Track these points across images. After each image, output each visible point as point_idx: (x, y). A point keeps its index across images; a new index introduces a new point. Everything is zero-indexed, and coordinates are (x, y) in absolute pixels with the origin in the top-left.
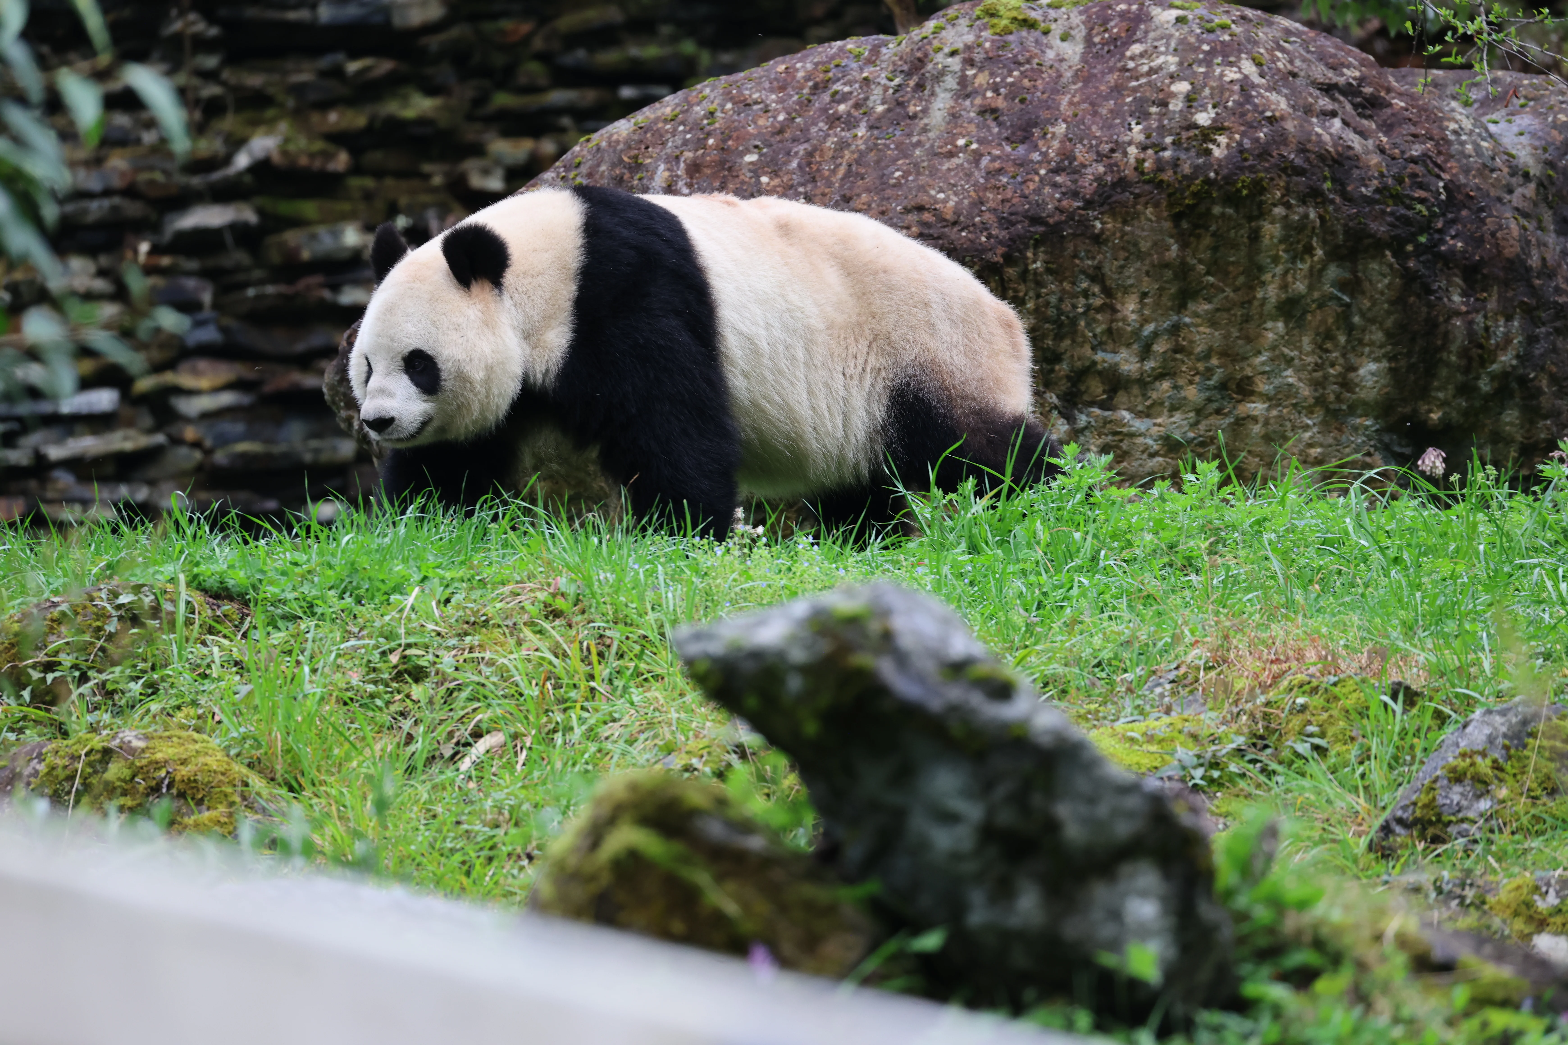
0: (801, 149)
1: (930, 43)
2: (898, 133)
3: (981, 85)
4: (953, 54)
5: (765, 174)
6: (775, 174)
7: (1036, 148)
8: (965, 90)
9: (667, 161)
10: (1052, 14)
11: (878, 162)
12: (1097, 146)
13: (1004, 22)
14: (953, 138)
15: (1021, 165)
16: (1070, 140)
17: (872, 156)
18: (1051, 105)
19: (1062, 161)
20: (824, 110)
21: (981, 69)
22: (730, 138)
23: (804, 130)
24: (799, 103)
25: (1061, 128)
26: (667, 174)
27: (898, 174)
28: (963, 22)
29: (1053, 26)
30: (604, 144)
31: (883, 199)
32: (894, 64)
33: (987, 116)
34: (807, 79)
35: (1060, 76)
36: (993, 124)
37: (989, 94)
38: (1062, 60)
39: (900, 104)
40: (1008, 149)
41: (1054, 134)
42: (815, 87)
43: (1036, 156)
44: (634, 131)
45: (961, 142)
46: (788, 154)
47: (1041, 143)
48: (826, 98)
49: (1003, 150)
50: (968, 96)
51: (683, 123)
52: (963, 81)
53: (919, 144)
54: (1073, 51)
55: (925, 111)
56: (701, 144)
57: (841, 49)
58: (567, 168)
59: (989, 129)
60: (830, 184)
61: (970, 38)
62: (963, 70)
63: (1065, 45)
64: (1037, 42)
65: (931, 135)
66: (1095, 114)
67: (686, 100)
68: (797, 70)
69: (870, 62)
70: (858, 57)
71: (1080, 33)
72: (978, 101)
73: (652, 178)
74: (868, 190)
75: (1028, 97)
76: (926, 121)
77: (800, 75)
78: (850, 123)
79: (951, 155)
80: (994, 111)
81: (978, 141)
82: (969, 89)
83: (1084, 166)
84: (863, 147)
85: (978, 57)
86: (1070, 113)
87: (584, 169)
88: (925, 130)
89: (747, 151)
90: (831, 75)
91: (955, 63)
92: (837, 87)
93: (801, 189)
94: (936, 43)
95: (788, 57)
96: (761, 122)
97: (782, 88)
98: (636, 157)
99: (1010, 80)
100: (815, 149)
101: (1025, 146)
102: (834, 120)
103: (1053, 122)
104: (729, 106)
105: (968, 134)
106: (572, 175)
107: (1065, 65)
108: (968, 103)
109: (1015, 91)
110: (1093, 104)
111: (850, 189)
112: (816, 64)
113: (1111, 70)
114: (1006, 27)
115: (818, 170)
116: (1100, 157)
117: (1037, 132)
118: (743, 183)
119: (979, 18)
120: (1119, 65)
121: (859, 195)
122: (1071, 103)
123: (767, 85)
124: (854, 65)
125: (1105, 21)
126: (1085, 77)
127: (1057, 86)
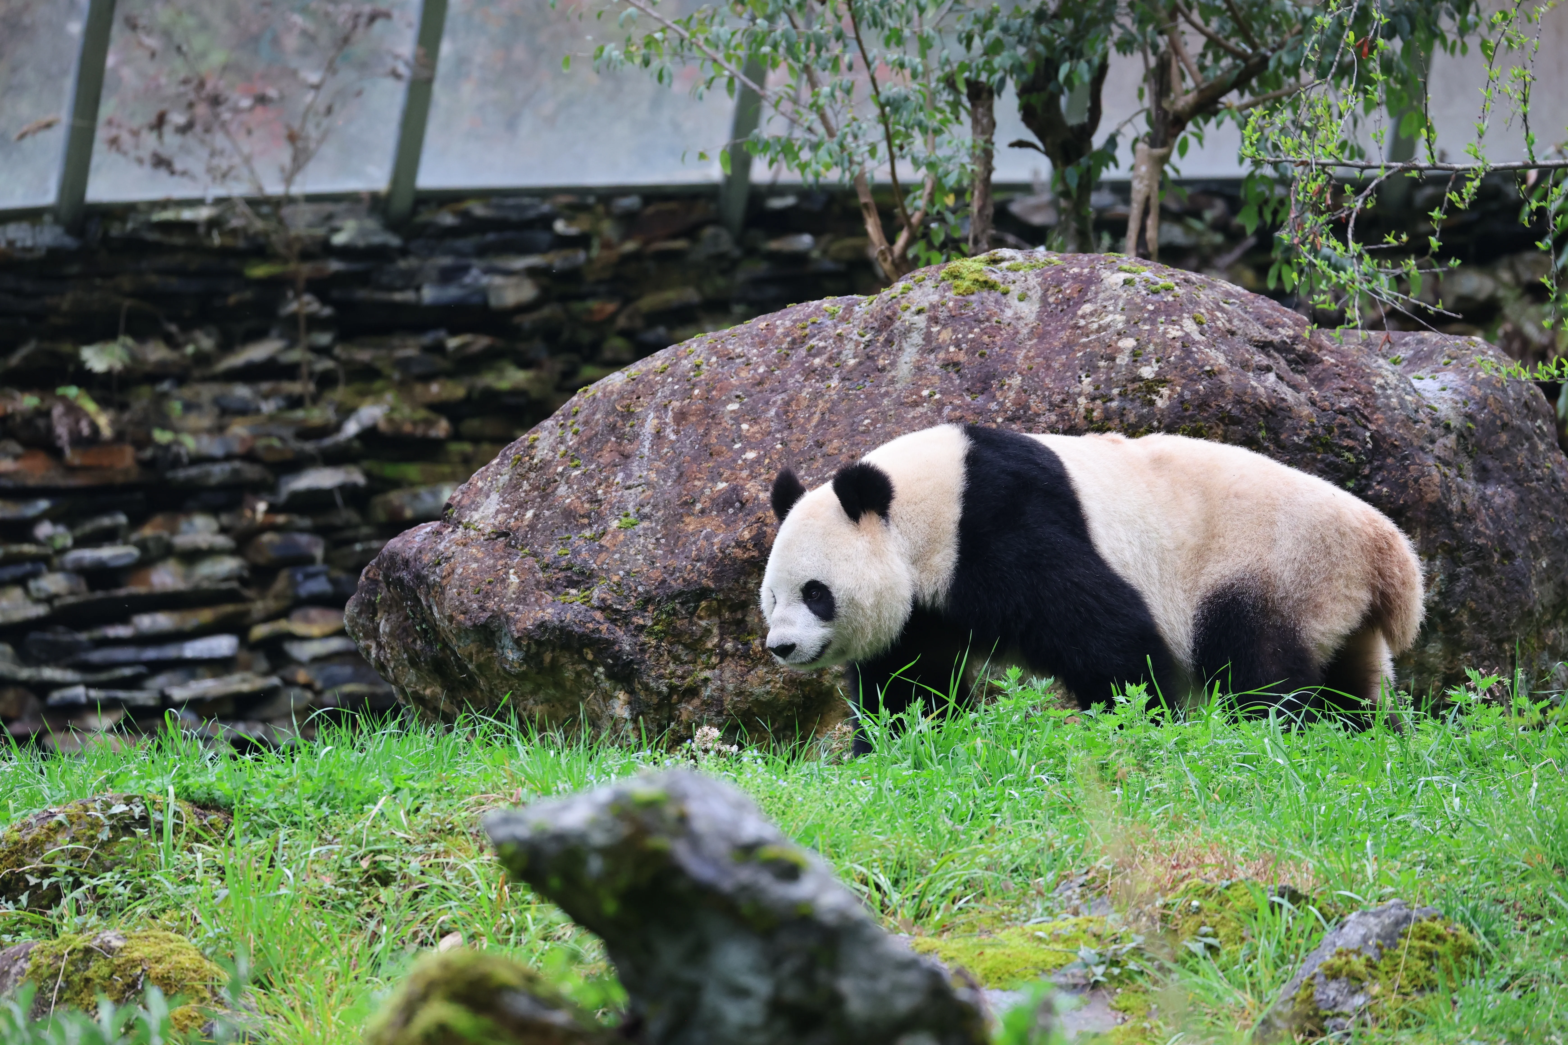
0: (779, 398)
1: (899, 303)
2: (867, 384)
3: (944, 341)
4: (919, 312)
5: (745, 421)
6: (755, 421)
7: (994, 398)
8: (930, 346)
9: (657, 409)
10: (1011, 276)
11: (849, 411)
12: (1050, 396)
13: (967, 283)
14: (919, 388)
15: (980, 414)
16: (1025, 391)
17: (844, 406)
18: (1007, 360)
19: (1018, 410)
20: (802, 363)
21: (944, 326)
22: (714, 388)
23: (782, 382)
24: (779, 357)
25: (1017, 381)
26: (656, 421)
27: (866, 422)
28: (930, 283)
29: (1012, 287)
30: (599, 394)
31: (852, 445)
32: (866, 321)
33: (950, 368)
34: (786, 335)
35: (1017, 333)
36: (955, 376)
37: (952, 349)
38: (1019, 318)
39: (870, 358)
40: (968, 399)
41: (1010, 385)
42: (794, 342)
43: (993, 406)
44: (627, 383)
45: (925, 393)
46: (767, 403)
47: (998, 394)
48: (803, 352)
49: (963, 400)
50: (932, 351)
51: (671, 375)
52: (928, 337)
53: (886, 394)
54: (1029, 310)
55: (893, 364)
56: (687, 394)
57: (818, 308)
58: (566, 417)
59: (951, 380)
60: (804, 431)
61: (935, 298)
62: (928, 327)
63: (1022, 304)
64: (997, 302)
65: (898, 386)
66: (1049, 367)
67: (675, 354)
68: (777, 327)
69: (844, 319)
70: (833, 315)
71: (1036, 294)
72: (942, 355)
73: (642, 426)
74: (839, 436)
75: (987, 352)
76: (893, 373)
77: (780, 331)
78: (824, 375)
79: (916, 404)
80: (956, 364)
81: (941, 392)
82: (934, 344)
83: (1038, 415)
84: (835, 397)
85: (943, 314)
86: (1025, 366)
87: (581, 418)
88: (892, 382)
89: (729, 401)
90: (807, 331)
91: (921, 321)
92: (813, 342)
93: (778, 436)
94: (904, 303)
95: (769, 315)
96: (743, 374)
97: (763, 343)
98: (628, 406)
99: (971, 336)
100: (792, 399)
101: (984, 397)
102: (810, 372)
103: (1010, 374)
104: (714, 359)
105: (932, 385)
106: (569, 423)
107: (1021, 323)
108: (932, 357)
109: (975, 347)
110: (1046, 359)
111: (823, 435)
112: (795, 321)
113: (1064, 328)
114: (968, 288)
115: (794, 418)
116: (1052, 407)
117: (995, 383)
118: (725, 429)
119: (943, 280)
120: (1072, 323)
121: (831, 441)
122: (1026, 357)
123: (749, 341)
124: (829, 323)
125: (1059, 283)
126: (1040, 334)
127: (1014, 342)
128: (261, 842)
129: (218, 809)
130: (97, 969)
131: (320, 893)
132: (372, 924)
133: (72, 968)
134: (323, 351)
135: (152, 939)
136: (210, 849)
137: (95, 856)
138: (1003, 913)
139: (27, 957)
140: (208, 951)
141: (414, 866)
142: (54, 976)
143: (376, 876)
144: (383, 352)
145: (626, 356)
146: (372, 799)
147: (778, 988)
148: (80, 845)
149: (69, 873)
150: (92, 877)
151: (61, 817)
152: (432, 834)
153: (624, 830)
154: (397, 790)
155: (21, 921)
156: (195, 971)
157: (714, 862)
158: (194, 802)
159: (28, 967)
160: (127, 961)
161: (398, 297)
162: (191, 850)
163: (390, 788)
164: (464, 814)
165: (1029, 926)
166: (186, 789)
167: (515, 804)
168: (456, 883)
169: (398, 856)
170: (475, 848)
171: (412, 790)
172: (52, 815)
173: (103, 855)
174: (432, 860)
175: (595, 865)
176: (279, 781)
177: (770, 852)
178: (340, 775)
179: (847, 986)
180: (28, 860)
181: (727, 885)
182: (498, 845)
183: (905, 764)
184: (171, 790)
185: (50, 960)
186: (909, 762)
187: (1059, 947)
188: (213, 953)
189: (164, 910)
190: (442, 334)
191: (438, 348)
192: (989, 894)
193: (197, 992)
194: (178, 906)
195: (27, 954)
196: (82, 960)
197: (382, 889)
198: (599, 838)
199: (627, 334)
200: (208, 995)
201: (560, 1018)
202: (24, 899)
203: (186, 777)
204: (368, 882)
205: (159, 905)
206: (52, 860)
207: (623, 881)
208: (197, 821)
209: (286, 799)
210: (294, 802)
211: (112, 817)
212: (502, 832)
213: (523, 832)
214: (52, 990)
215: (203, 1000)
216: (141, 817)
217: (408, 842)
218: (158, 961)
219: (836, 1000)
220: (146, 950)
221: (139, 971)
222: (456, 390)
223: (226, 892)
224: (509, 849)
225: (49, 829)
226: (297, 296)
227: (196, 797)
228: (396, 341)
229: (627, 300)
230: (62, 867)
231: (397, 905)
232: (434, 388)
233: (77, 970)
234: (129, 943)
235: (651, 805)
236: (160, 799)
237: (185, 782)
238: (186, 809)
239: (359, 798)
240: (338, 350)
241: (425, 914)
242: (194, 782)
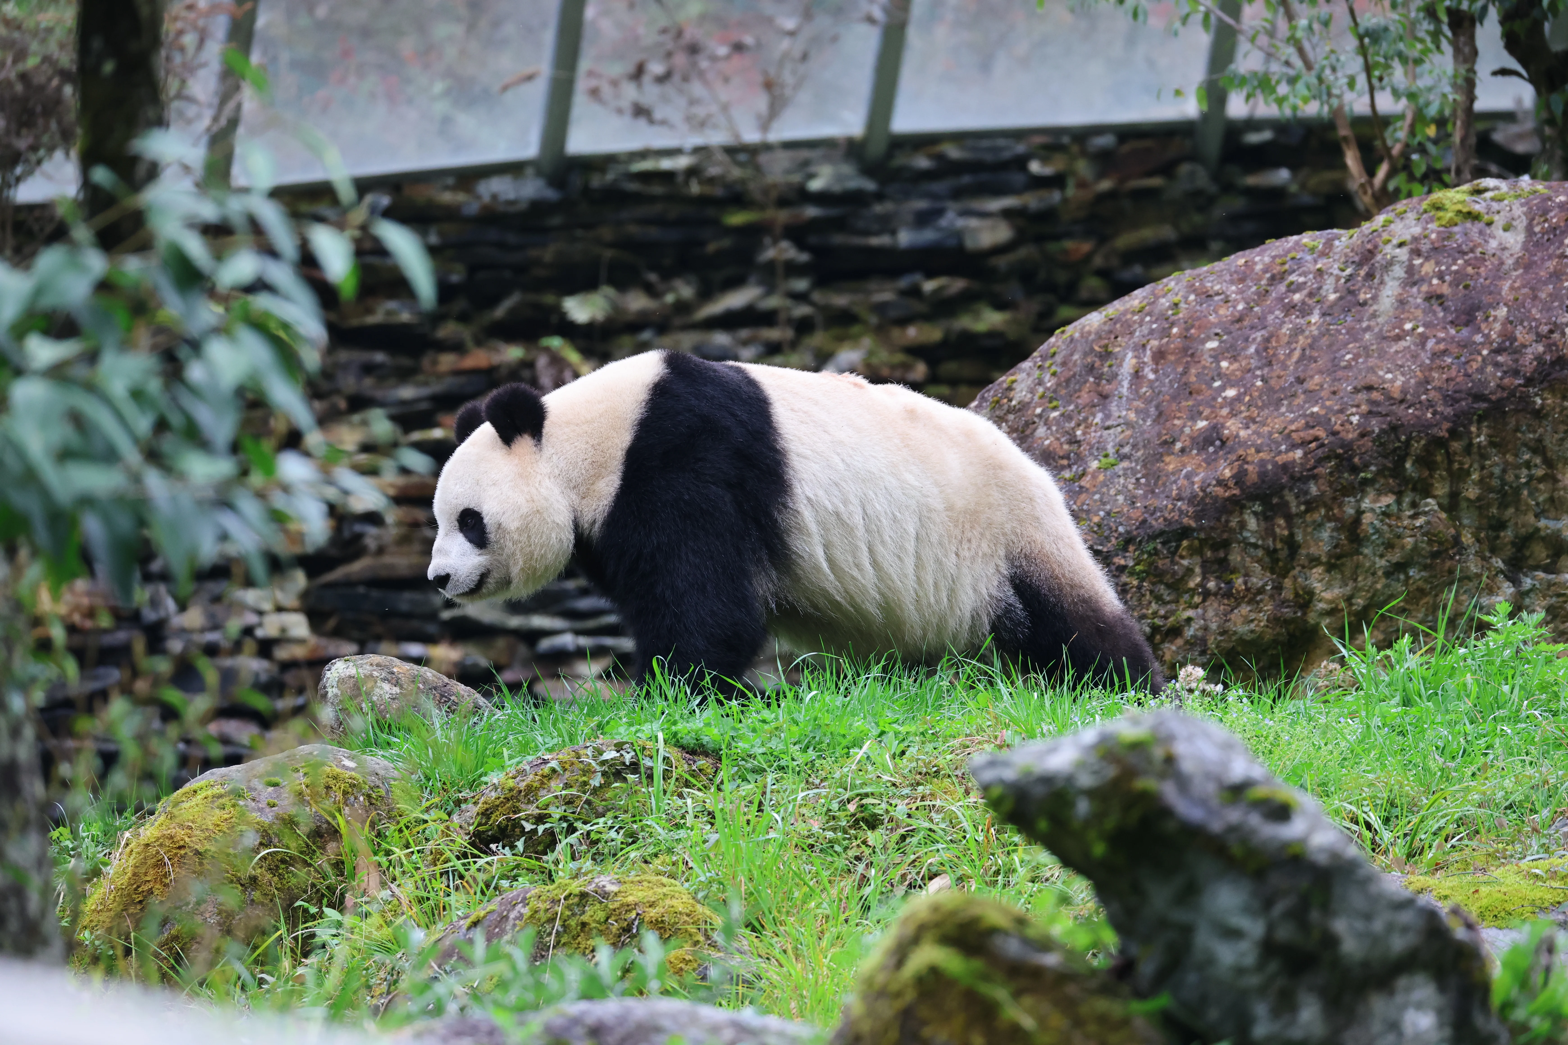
0: (1259, 335)
1: (1380, 236)
2: (1349, 319)
3: (1427, 274)
4: (1401, 245)
5: (1225, 359)
6: (1234, 358)
7: (1479, 330)
8: (1412, 278)
9: (1135, 349)
10: (1495, 206)
11: (1330, 346)
12: (1537, 327)
13: (1450, 215)
14: (1401, 322)
15: (1465, 346)
16: (1511, 322)
17: (1325, 341)
18: (1493, 291)
19: (1503, 342)
20: (1281, 299)
21: (1427, 259)
22: (1193, 326)
23: (1262, 318)
24: (1257, 293)
25: (1502, 312)
26: (1134, 361)
27: (1348, 357)
28: (1411, 216)
29: (1496, 218)
30: (1077, 335)
31: (1334, 380)
32: (1346, 255)
33: (1433, 301)
34: (1265, 271)
35: (1502, 263)
36: (1438, 309)
37: (1435, 281)
38: (1504, 249)
39: (1351, 292)
40: (1453, 332)
41: (1495, 317)
42: (1273, 278)
43: (1478, 338)
44: (1105, 323)
45: (1408, 326)
46: (1246, 340)
47: (1483, 326)
48: (1282, 288)
49: (1447, 333)
50: (1415, 284)
51: (1149, 314)
52: (1410, 270)
53: (1368, 329)
54: (1515, 240)
55: (1375, 298)
56: (1165, 333)
57: (1297, 243)
58: (1044, 358)
59: (1435, 313)
60: (1285, 367)
61: (1417, 230)
62: (1410, 260)
63: (1507, 234)
64: (1481, 233)
65: (1380, 320)
66: (1535, 298)
67: (1153, 293)
68: (1255, 263)
69: (1324, 254)
70: (1312, 250)
71: (1521, 224)
72: (1425, 288)
73: (1120, 365)
74: (1321, 372)
75: (1472, 283)
76: (1375, 307)
77: (1259, 267)
78: (1304, 310)
79: (1398, 338)
80: (1439, 296)
81: (1424, 325)
82: (1416, 277)
83: (1525, 346)
84: (1316, 333)
85: (1425, 247)
86: (1511, 297)
87: (1058, 359)
88: (1374, 316)
89: (1208, 339)
90: (1287, 267)
91: (1403, 254)
92: (1293, 278)
93: (1258, 373)
94: (1385, 236)
95: (1247, 252)
96: (1222, 312)
97: (1242, 280)
98: (1106, 346)
99: (1454, 268)
100: (1271, 336)
101: (1469, 329)
102: (1290, 308)
103: (1495, 306)
104: (1192, 297)
105: (1415, 318)
106: (1047, 364)
107: (1507, 254)
108: (1415, 289)
109: (1459, 278)
110: (1533, 289)
111: (1304, 371)
112: (1274, 257)
113: (1550, 257)
114: (1451, 219)
115: (1274, 355)
116: (1540, 338)
117: (1479, 315)
118: (1204, 367)
119: (1425, 212)
120: (1558, 252)
121: (1312, 377)
122: (1512, 288)
123: (1228, 277)
124: (1309, 258)
125: (1545, 212)
126: (1526, 264)
127: (1499, 273)
128: (750, 786)
129: (706, 754)
130: (593, 913)
131: (809, 837)
132: (861, 867)
133: (568, 913)
134: (800, 297)
135: (645, 884)
136: (700, 794)
137: (588, 802)
138: (1497, 851)
139: (525, 902)
140: (700, 895)
141: (901, 809)
142: (552, 920)
143: (863, 819)
144: (858, 298)
145: (1103, 295)
146: (858, 743)
147: (1271, 928)
148: (573, 791)
149: (563, 818)
150: (585, 823)
151: (554, 764)
152: (918, 777)
153: (1112, 772)
154: (882, 733)
155: (518, 866)
156: (688, 915)
157: (1203, 802)
158: (683, 748)
159: (526, 911)
160: (622, 905)
161: (875, 241)
162: (681, 796)
163: (875, 732)
164: (949, 757)
165: (1524, 864)
166: (675, 734)
167: (1000, 747)
168: (943, 826)
169: (885, 799)
170: (961, 790)
171: (896, 734)
172: (545, 762)
173: (596, 801)
174: (918, 803)
175: (1083, 807)
176: (766, 727)
177: (1259, 792)
178: (826, 719)
179: (1340, 926)
180: (523, 806)
181: (1216, 826)
182: (985, 788)
183: (1393, 702)
184: (661, 736)
185: (547, 905)
186: (1397, 699)
187: (1556, 884)
188: (706, 897)
189: (656, 855)
190: (917, 277)
191: (915, 292)
192: (1482, 831)
193: (691, 935)
194: (670, 851)
195: (525, 899)
196: (578, 905)
197: (869, 833)
198: (1086, 780)
199: (1103, 274)
200: (701, 938)
201: (1051, 960)
202: (520, 844)
203: (675, 723)
204: (856, 825)
205: (651, 850)
206: (547, 806)
207: (1110, 823)
208: (686, 766)
209: (773, 744)
210: (781, 746)
211: (603, 763)
212: (989, 775)
213: (1009, 774)
214: (550, 934)
215: (696, 943)
216: (632, 764)
217: (894, 785)
218: (652, 905)
219: (1331, 941)
220: (640, 894)
221: (633, 915)
222: (932, 333)
223: (716, 836)
224: (996, 792)
225: (543, 776)
226: (775, 242)
227: (684, 742)
228: (872, 285)
229: (1103, 239)
230: (556, 813)
231: (885, 848)
232: (912, 332)
233: (574, 915)
234: (623, 888)
235: (1137, 747)
236: (649, 745)
237: (674, 728)
238: (675, 754)
239: (845, 743)
240: (817, 296)
241: (913, 857)
242: (682, 728)
